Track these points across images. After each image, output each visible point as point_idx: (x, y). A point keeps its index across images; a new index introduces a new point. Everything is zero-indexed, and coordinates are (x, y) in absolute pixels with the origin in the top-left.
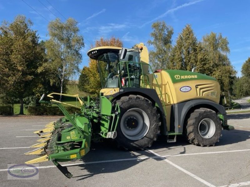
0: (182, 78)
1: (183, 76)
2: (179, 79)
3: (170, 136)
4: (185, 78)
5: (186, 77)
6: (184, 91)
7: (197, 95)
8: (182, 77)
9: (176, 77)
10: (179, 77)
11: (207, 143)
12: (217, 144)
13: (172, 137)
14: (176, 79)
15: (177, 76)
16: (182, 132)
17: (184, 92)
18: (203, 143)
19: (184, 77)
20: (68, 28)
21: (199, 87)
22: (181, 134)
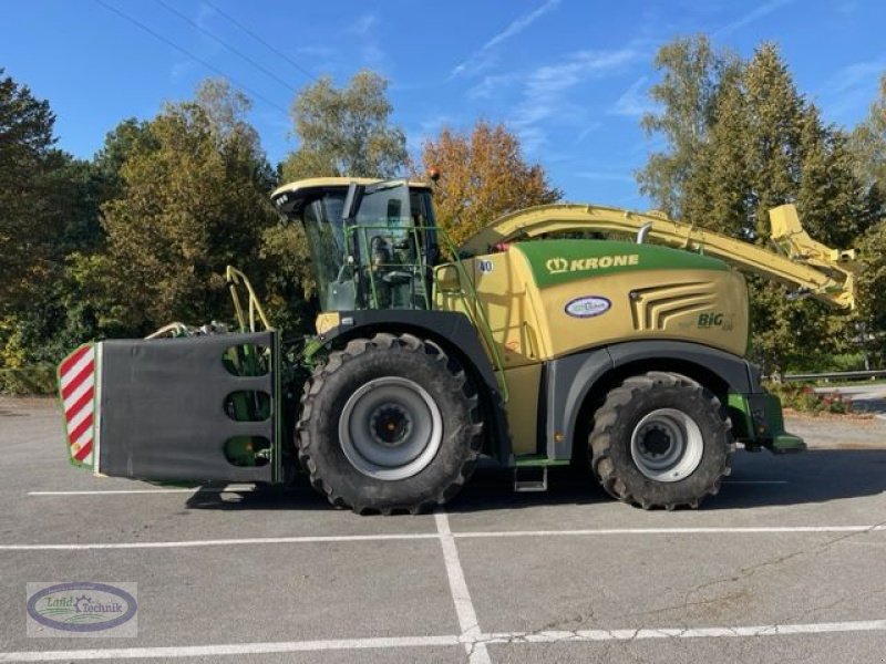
0: (573, 269)
1: (578, 259)
2: (564, 270)
3: (520, 468)
4: (587, 267)
5: (592, 263)
6: (580, 313)
7: (636, 325)
8: (577, 265)
9: (553, 265)
10: (561, 265)
11: (666, 497)
12: (707, 503)
13: (534, 474)
14: (549, 271)
15: (556, 262)
16: (570, 457)
17: (582, 316)
18: (646, 496)
19: (584, 264)
20: (356, 105)
21: (646, 297)
22: (567, 463)
